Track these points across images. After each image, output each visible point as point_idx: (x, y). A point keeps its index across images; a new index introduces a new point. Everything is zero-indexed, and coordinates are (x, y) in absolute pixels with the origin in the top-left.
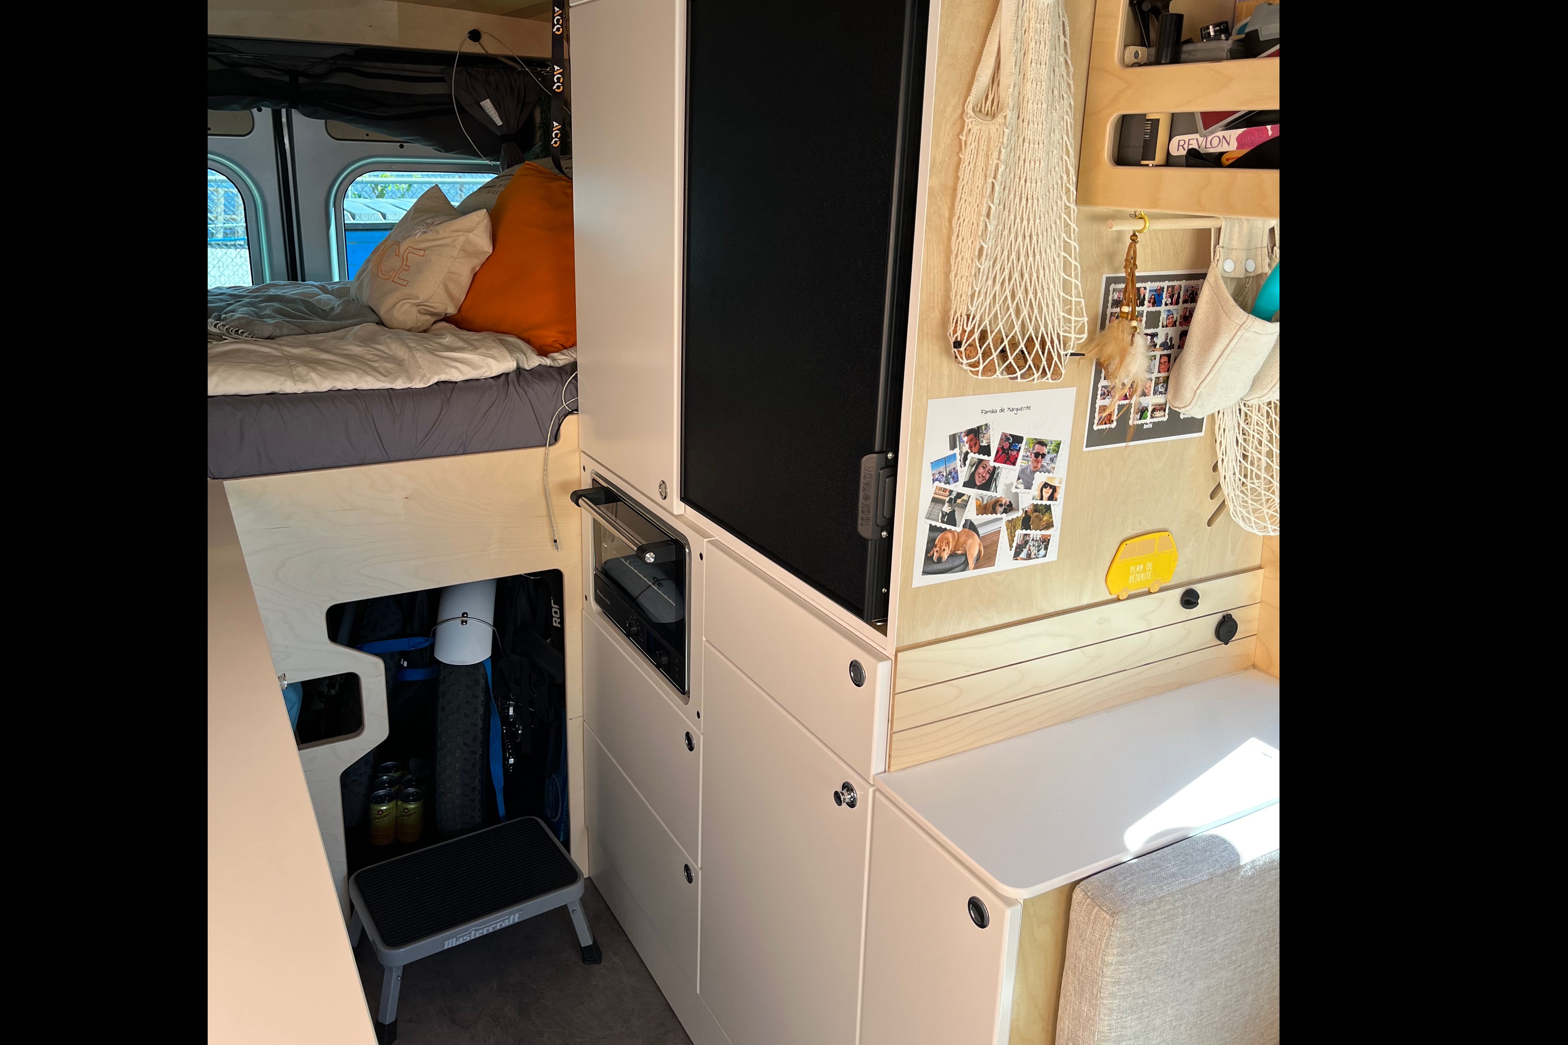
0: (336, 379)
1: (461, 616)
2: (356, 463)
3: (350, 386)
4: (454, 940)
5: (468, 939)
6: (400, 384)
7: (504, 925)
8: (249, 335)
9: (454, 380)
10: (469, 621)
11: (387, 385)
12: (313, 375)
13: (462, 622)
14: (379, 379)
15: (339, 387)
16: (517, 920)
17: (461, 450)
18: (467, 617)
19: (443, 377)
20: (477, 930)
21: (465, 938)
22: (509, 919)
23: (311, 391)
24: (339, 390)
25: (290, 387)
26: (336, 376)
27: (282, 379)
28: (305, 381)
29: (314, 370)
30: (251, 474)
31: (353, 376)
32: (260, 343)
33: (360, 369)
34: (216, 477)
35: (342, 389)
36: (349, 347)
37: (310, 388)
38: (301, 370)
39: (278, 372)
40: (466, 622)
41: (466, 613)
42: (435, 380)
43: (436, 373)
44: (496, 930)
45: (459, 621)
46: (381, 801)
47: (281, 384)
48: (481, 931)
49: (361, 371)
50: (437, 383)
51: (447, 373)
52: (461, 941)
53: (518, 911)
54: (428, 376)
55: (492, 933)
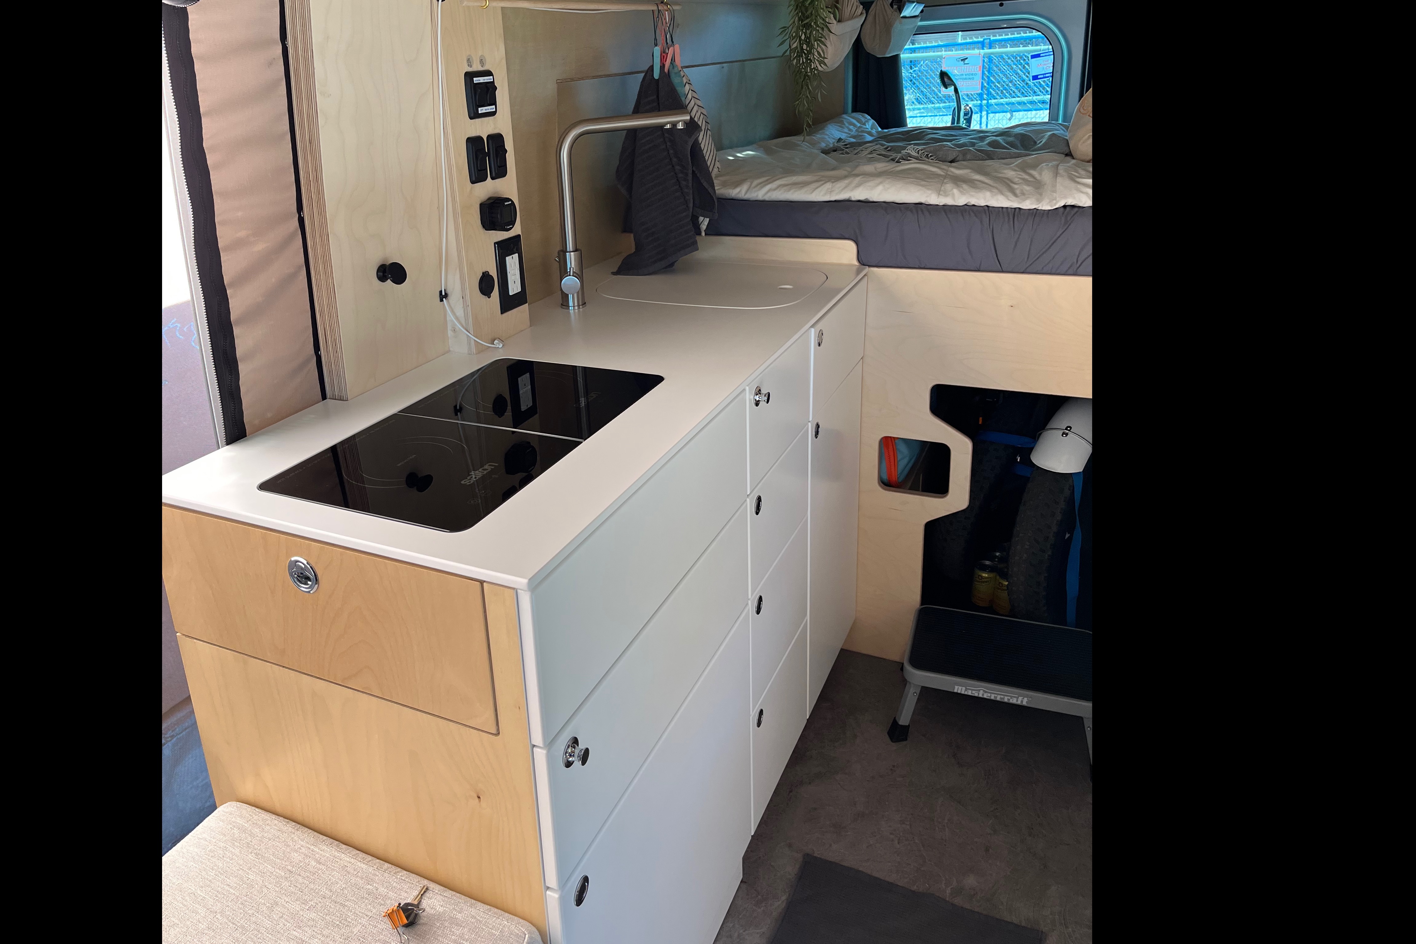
0: (972, 196)
1: (1064, 429)
2: (972, 269)
3: (982, 203)
4: (964, 688)
5: (976, 695)
6: (1027, 205)
7: (1011, 701)
8: (935, 158)
9: (1081, 205)
10: (1070, 434)
11: (1015, 205)
12: (955, 191)
13: (1064, 433)
14: (1010, 199)
15: (973, 203)
16: (1024, 703)
17: (1071, 271)
18: (1069, 430)
19: (1070, 202)
20: (986, 692)
21: (974, 692)
22: (1017, 698)
23: (950, 204)
24: (974, 205)
25: (933, 198)
26: (973, 193)
27: (930, 192)
28: (946, 196)
29: (958, 186)
30: (890, 265)
31: (988, 194)
32: (935, 164)
33: (997, 188)
34: (865, 264)
35: (976, 205)
36: (1005, 171)
37: (949, 201)
38: (949, 186)
39: (928, 187)
40: (1067, 434)
41: (1071, 428)
42: (1061, 204)
43: (1065, 197)
44: (1002, 701)
45: (1061, 432)
46: (984, 568)
47: (927, 197)
48: (989, 695)
49: (995, 190)
50: (1065, 207)
51: (1074, 198)
52: (969, 693)
53: (1027, 696)
54: (1058, 199)
55: (998, 701)
